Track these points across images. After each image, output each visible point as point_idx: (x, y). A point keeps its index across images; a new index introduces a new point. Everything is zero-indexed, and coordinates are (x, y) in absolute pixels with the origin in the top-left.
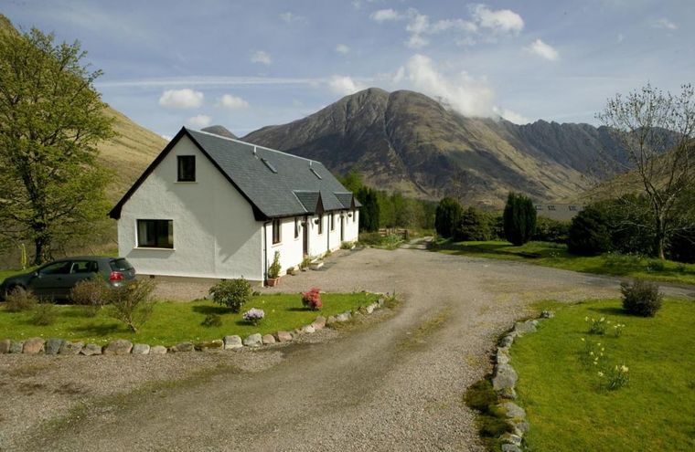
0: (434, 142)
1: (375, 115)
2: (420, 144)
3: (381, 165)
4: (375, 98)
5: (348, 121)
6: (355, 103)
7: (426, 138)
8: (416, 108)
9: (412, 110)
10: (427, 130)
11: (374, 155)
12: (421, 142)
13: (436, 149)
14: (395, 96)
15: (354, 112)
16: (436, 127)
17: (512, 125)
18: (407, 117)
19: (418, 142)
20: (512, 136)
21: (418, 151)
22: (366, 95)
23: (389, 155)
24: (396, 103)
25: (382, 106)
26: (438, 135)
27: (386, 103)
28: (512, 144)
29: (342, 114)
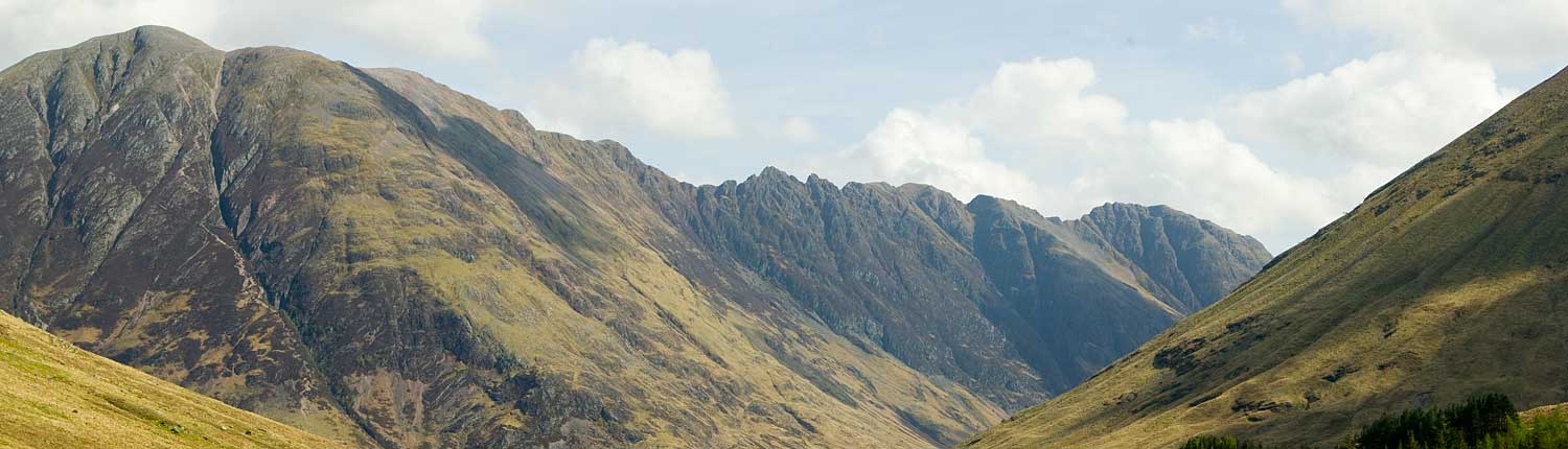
0: (411, 262)
1: (171, 143)
2: (360, 267)
3: (214, 343)
4: (163, 72)
5: (59, 158)
6: (80, 86)
7: (378, 244)
8: (336, 123)
9: (321, 131)
10: (385, 210)
11: (181, 303)
12: (366, 257)
13: (422, 287)
14: (245, 67)
15: (79, 122)
16: (416, 201)
17: (670, 185)
18: (299, 157)
19: (350, 259)
20: (672, 231)
21: (353, 293)
22: (124, 58)
23: (241, 304)
24: (255, 98)
25: (199, 104)
26: (425, 233)
27: (213, 95)
28: (673, 262)
29: (30, 128)
